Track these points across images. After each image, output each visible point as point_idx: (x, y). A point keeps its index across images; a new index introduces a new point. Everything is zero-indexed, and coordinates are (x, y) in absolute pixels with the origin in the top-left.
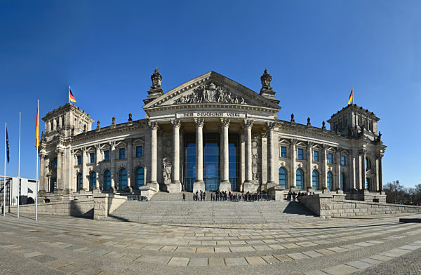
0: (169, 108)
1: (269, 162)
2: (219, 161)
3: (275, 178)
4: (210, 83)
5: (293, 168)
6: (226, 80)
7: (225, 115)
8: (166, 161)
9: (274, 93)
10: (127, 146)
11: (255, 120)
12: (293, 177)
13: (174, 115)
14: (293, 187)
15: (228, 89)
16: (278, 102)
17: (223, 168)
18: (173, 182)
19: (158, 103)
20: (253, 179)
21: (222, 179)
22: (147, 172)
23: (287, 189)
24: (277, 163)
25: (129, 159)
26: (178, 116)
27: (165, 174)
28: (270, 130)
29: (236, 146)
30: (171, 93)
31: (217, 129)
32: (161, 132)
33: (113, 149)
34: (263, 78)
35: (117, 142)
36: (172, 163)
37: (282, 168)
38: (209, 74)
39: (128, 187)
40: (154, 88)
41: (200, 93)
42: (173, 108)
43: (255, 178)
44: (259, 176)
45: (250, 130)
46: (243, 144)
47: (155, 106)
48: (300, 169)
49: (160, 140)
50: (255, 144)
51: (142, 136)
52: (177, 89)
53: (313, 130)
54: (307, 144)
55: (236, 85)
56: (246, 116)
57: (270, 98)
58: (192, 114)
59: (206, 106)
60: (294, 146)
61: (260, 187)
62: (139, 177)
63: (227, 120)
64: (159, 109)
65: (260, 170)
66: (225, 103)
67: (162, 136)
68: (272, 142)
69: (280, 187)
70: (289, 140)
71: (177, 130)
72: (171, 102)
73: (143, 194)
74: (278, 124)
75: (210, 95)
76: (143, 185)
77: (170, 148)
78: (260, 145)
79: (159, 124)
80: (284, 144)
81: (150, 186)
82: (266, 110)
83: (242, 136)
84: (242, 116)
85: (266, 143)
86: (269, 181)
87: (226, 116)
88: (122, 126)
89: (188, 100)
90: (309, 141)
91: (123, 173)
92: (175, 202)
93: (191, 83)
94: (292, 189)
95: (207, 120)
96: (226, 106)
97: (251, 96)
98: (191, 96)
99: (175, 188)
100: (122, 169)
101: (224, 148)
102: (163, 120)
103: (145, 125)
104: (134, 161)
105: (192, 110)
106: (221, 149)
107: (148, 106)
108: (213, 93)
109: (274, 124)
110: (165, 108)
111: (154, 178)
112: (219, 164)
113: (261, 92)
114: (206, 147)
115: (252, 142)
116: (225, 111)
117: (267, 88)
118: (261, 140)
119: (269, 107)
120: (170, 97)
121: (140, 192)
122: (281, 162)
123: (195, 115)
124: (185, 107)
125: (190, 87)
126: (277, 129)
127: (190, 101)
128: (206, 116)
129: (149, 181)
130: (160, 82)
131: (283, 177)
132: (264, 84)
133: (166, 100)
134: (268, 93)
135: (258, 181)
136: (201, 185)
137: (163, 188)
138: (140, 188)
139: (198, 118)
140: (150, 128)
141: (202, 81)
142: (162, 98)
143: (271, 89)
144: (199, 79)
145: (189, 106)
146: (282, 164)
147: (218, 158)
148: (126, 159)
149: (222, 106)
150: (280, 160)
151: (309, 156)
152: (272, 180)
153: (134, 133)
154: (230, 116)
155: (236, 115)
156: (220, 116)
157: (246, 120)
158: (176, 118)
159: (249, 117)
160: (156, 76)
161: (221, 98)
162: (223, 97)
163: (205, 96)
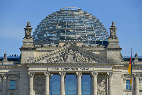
0: (43, 65)
4: (69, 49)
13: (46, 69)
19: (35, 61)
26: (49, 70)
28: (110, 77)
42: (46, 65)
56: (93, 70)
58: (58, 69)
59: (67, 65)
63: (80, 73)
64: (36, 65)
82: (106, 65)
87: (80, 70)
93: (57, 50)
97: (96, 57)
108: (72, 56)
109: (112, 74)
110: (40, 65)
116: (79, 67)
120: (43, 58)
123: (60, 70)
124: (54, 65)
125: (57, 52)
128: (67, 70)
144: (63, 48)
154: (82, 70)
155: (86, 69)
156: (76, 71)
157: (93, 72)
158: (47, 71)
159: (95, 70)
160: (28, 29)
161: (76, 59)
162: (78, 58)
163: (66, 58)
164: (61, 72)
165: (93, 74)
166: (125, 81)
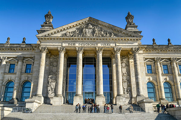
0: (57, 39)
1: (137, 78)
2: (96, 78)
3: (144, 92)
4: (88, 24)
5: (160, 82)
6: (100, 22)
7: (99, 45)
8: (51, 78)
9: (136, 27)
10: (18, 62)
11: (122, 47)
12: (161, 90)
13: (61, 44)
14: (162, 99)
15: (101, 28)
16: (140, 32)
17: (99, 85)
18: (56, 95)
19: (49, 34)
20: (124, 93)
21: (97, 93)
22: (33, 86)
23: (156, 101)
24: (144, 79)
25: (18, 73)
26: (64, 45)
27: (49, 88)
28: (135, 53)
29: (109, 67)
30: (59, 29)
31: (94, 55)
32: (49, 55)
33: (4, 63)
34: (127, 18)
35: (8, 58)
36: (56, 80)
37: (150, 82)
38: (88, 19)
39: (13, 99)
40: (46, 23)
41: (81, 30)
42: (60, 39)
43: (126, 92)
44: (130, 91)
45: (119, 55)
46: (114, 65)
47: (46, 36)
48: (166, 82)
49: (48, 61)
50: (124, 65)
51: (33, 56)
52: (64, 27)
53: (174, 48)
54: (170, 60)
55: (107, 25)
56: (116, 45)
57: (133, 30)
58: (74, 44)
59: (85, 39)
60: (159, 64)
61: (131, 100)
62: (26, 90)
63: (101, 49)
64: (49, 38)
65: (130, 85)
66: (99, 37)
67: (50, 58)
68: (138, 62)
69: (149, 100)
70: (153, 59)
71: (62, 55)
72: (59, 35)
73: (28, 106)
74: (142, 48)
75: (88, 32)
76: (28, 97)
77: (56, 68)
78: (128, 65)
79: (48, 49)
80: (149, 63)
81: (35, 99)
82: (131, 40)
83: (113, 60)
84: (113, 45)
85: (133, 63)
86: (138, 95)
87: (101, 46)
88: (15, 46)
89: (72, 35)
90: (172, 57)
91: (10, 86)
92: (57, 114)
93: (74, 24)
94: (161, 101)
95: (86, 49)
96: (101, 39)
97: (118, 31)
98: (74, 32)
99: (58, 101)
100: (10, 82)
101: (99, 69)
102: (52, 47)
103: (36, 49)
104: (23, 76)
105: (75, 41)
106: (97, 70)
107: (40, 35)
108: (91, 31)
109: (138, 49)
110: (54, 39)
111: (40, 91)
112: (95, 81)
113: (126, 27)
114: (85, 67)
115: (122, 63)
116: (99, 42)
117: (131, 24)
118: (129, 61)
119: (134, 37)
120: (58, 32)
121: (25, 104)
122: (148, 77)
123: (77, 45)
124: (70, 39)
125: (74, 26)
126: (141, 52)
127: (73, 35)
128: (85, 46)
129: (35, 94)
130: (51, 20)
131: (152, 90)
132: (128, 22)
133: (55, 33)
134: (132, 27)
135: (128, 95)
136: (80, 99)
137: (47, 101)
138: (26, 100)
139: (79, 47)
140: (40, 51)
141: (83, 23)
142: (53, 31)
143: (134, 24)
144: (80, 22)
145: (73, 39)
146: (149, 79)
147: (94, 77)
148: (16, 73)
149: (97, 39)
150: (147, 76)
151: (174, 70)
152: (141, 93)
153: (25, 53)
154: (103, 45)
155: (107, 45)
156: (95, 46)
157: (116, 48)
158: (62, 46)
159: (118, 46)
160: (49, 16)
161: (96, 34)
162: (98, 33)
163: (84, 32)
164: (78, 47)
165: (115, 49)
166: (146, 65)
